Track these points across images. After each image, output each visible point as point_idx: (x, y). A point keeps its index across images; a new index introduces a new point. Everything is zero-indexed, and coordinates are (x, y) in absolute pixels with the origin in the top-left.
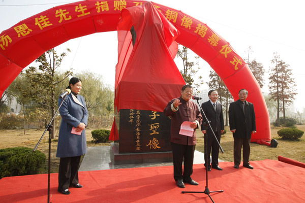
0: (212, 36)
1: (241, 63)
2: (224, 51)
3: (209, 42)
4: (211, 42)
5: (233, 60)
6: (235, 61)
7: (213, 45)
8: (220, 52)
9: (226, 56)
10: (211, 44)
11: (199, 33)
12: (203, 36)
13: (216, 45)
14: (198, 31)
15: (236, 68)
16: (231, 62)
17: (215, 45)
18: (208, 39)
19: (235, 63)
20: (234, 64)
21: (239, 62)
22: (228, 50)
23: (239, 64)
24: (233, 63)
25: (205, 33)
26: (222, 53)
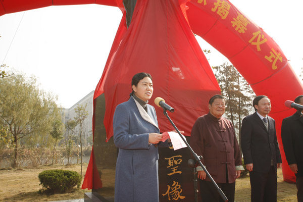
0: (238, 18)
1: (281, 59)
2: (255, 40)
3: (233, 26)
4: (236, 26)
5: (269, 55)
6: (272, 56)
7: (240, 32)
8: (250, 42)
9: (259, 49)
10: (236, 29)
11: (218, 13)
12: (224, 18)
13: (244, 32)
14: (217, 9)
15: (274, 67)
16: (266, 57)
17: (242, 31)
18: (232, 22)
19: (273, 59)
20: (271, 61)
21: (278, 57)
22: (261, 40)
23: (278, 60)
24: (269, 59)
25: (228, 13)
26: (253, 44)
